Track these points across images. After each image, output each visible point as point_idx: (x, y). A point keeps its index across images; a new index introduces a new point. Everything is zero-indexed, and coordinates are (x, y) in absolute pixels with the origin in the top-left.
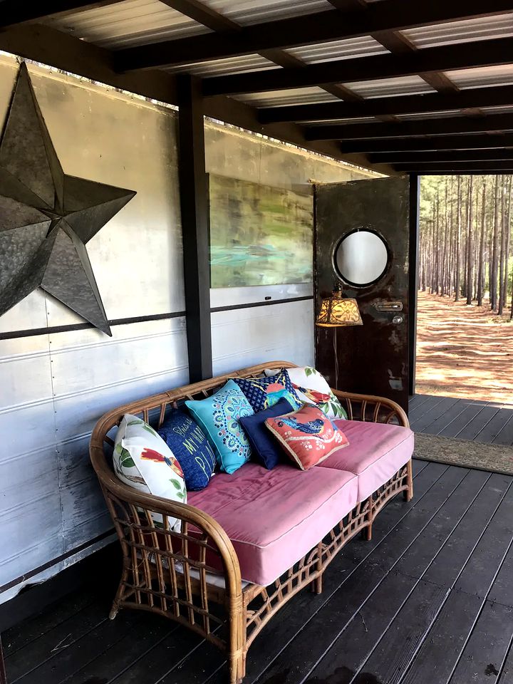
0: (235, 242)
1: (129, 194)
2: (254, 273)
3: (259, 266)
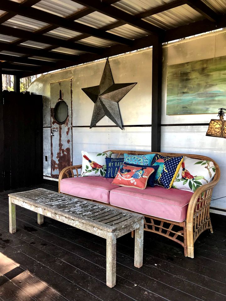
0: (184, 93)
1: (134, 84)
2: (200, 107)
3: (205, 103)
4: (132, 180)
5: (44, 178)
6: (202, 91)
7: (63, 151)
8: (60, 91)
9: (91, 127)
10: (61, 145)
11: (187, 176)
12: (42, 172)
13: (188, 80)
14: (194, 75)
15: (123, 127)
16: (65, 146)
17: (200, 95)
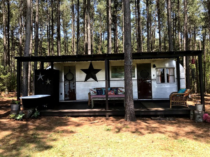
2: (120, 76)
3: (121, 76)
4: (112, 93)
5: (60, 101)
6: (120, 73)
7: (71, 90)
8: (70, 69)
9: (85, 81)
10: (70, 88)
11: (121, 91)
12: (59, 99)
13: (117, 70)
14: (118, 69)
15: (97, 81)
16: (72, 88)
17: (120, 74)
